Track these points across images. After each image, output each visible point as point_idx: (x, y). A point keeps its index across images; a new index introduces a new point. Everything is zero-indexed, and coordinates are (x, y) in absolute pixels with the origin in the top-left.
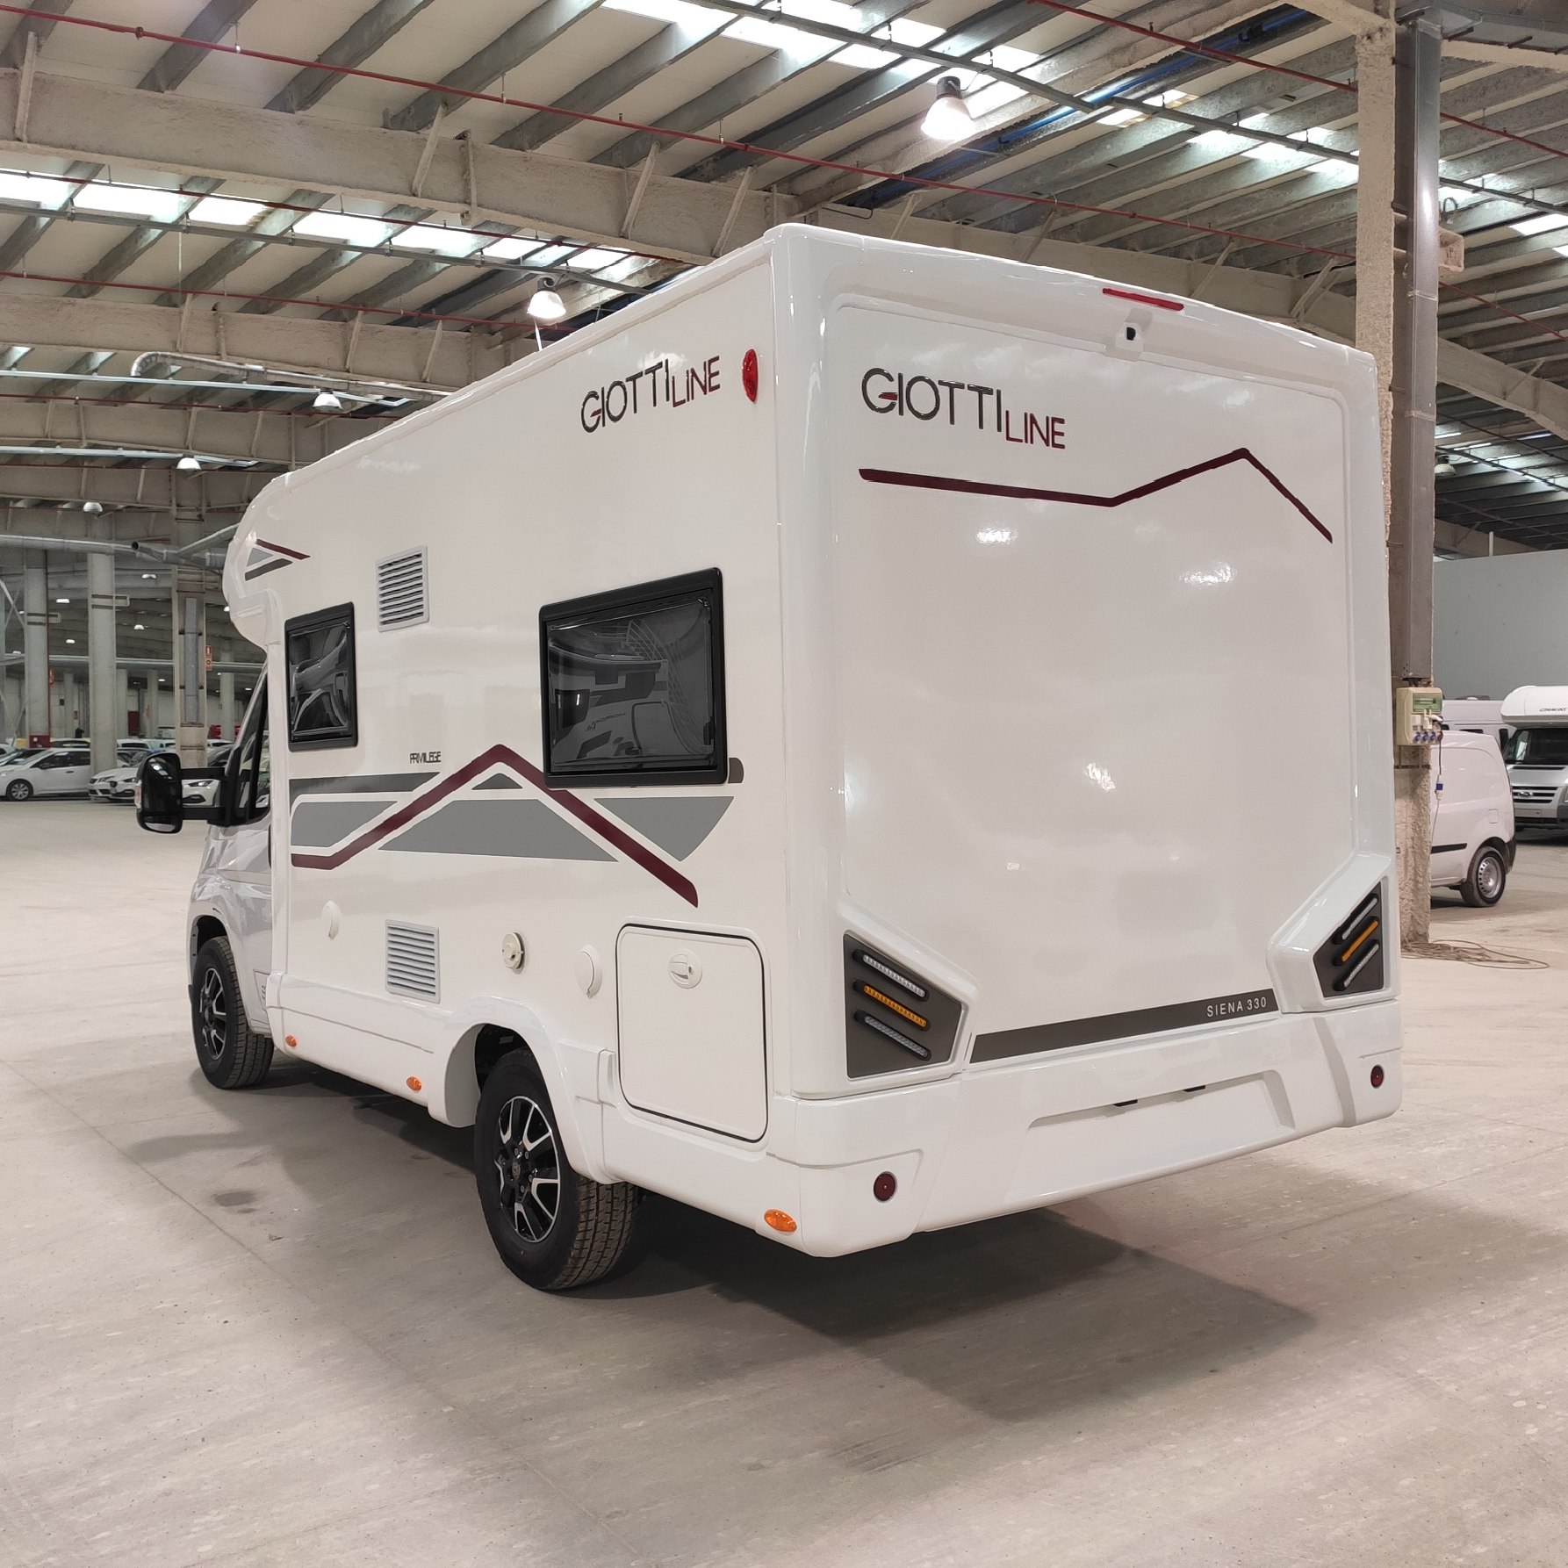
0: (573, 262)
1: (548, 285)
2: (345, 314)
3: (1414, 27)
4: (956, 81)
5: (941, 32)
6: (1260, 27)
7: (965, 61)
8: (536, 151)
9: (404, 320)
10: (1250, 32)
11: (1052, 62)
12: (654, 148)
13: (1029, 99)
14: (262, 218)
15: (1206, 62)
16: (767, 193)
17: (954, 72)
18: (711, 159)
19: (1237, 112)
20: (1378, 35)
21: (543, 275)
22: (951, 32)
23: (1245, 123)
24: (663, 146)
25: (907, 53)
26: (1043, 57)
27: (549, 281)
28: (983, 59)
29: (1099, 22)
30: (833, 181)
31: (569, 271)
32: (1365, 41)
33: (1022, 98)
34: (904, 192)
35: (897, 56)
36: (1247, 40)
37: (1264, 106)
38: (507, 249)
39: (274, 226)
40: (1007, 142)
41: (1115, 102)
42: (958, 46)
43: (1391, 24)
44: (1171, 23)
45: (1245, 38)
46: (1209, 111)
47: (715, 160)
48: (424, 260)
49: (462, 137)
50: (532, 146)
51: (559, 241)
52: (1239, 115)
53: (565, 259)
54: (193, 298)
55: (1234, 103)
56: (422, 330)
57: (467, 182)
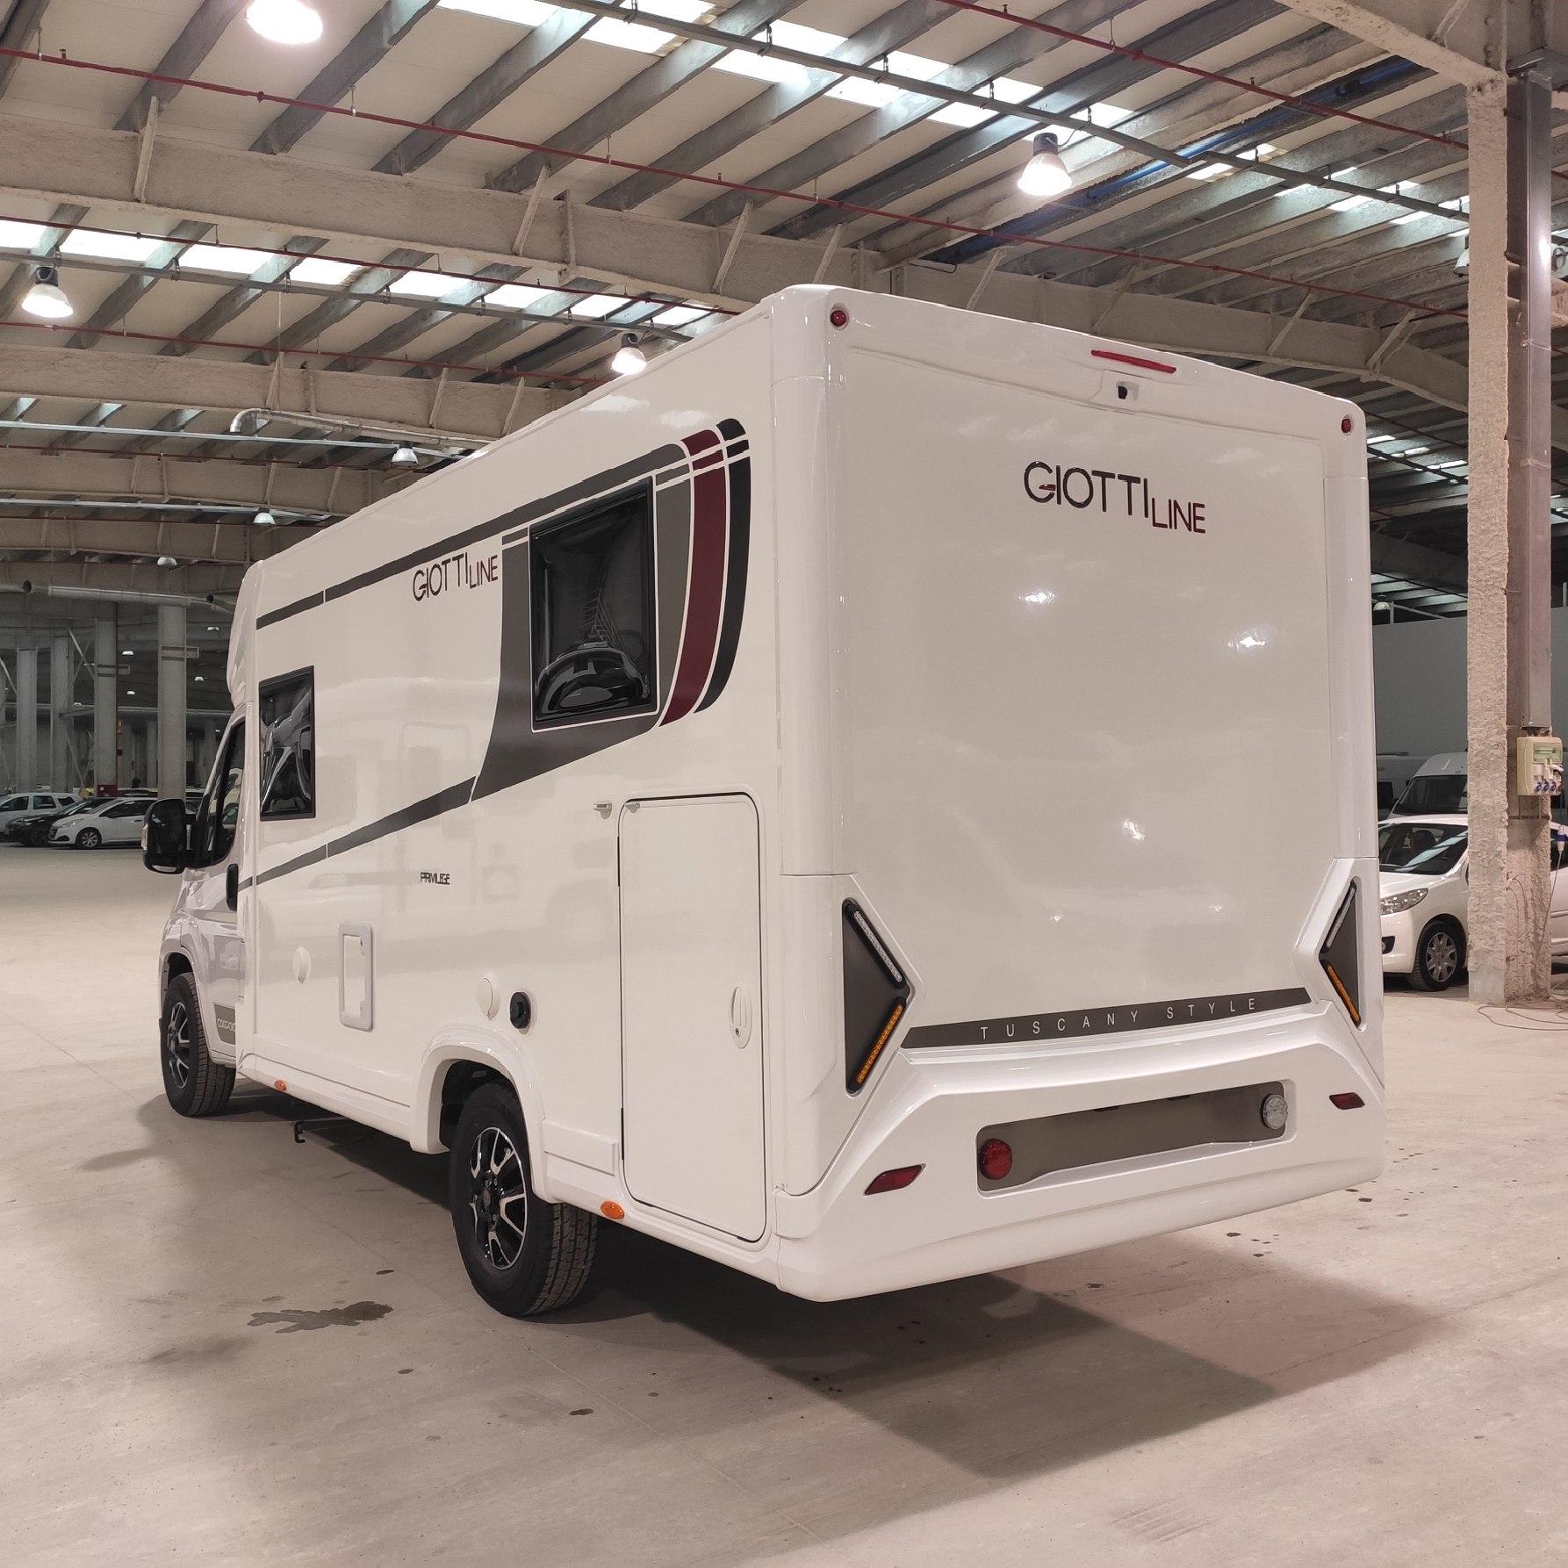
0: (657, 320)
1: (631, 341)
2: (429, 371)
3: (1525, 78)
4: (1053, 137)
5: (1037, 89)
6: (1358, 81)
7: (1063, 118)
8: (631, 211)
9: (486, 377)
10: (1348, 87)
11: (1146, 119)
12: (747, 206)
13: (1124, 154)
14: (357, 278)
15: (1302, 117)
16: (853, 250)
17: (1052, 129)
18: (801, 216)
19: (1328, 165)
20: (1488, 87)
21: (627, 331)
22: (1048, 90)
23: (1335, 176)
24: (756, 204)
25: (1004, 110)
26: (1137, 113)
27: (632, 336)
28: (1082, 116)
29: (1198, 77)
30: (921, 237)
31: (653, 328)
32: (1475, 93)
33: (1115, 154)
34: (989, 248)
35: (994, 113)
36: (1344, 95)
37: (1356, 160)
38: (594, 307)
39: (371, 285)
40: (1095, 197)
41: (1208, 156)
42: (1055, 103)
43: (1503, 76)
44: (1270, 79)
45: (1343, 92)
46: (1300, 165)
47: (804, 218)
48: (511, 319)
49: (559, 198)
50: (629, 206)
51: (647, 297)
52: (1332, 168)
53: (650, 317)
54: (285, 356)
55: (1325, 158)
56: (504, 387)
57: (565, 242)
